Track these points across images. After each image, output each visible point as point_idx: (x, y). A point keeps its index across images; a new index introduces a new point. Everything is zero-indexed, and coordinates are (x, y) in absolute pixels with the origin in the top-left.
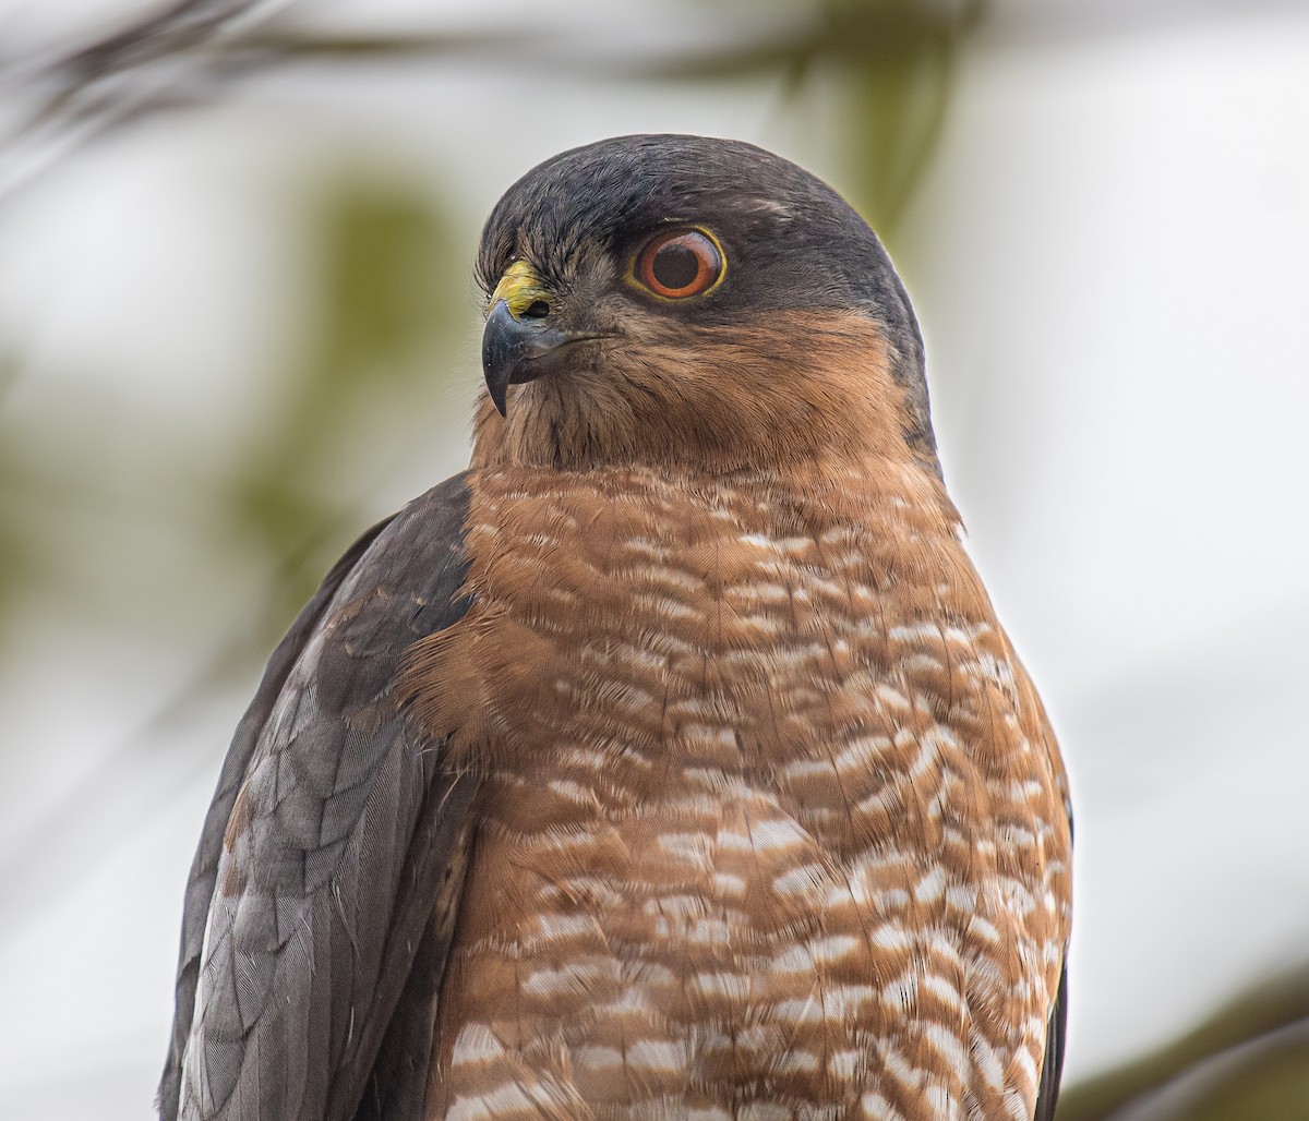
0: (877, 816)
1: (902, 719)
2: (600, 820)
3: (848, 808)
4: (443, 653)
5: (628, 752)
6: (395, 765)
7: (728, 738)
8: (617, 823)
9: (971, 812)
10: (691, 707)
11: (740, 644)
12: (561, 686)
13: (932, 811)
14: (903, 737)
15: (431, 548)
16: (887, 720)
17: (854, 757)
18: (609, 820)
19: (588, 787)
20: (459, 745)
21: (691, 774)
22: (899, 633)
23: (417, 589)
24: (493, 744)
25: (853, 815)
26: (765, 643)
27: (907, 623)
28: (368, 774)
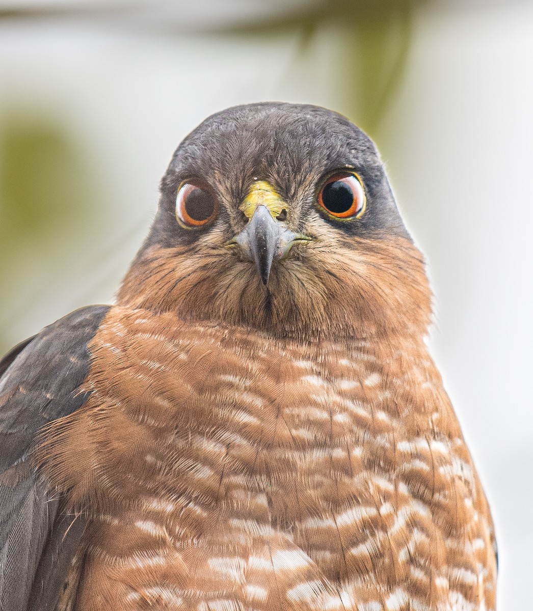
0: (363, 559)
1: (386, 497)
2: (169, 548)
3: (343, 551)
4: (66, 433)
5: (191, 505)
6: (29, 510)
7: (262, 500)
8: (180, 550)
9: (431, 559)
10: (239, 479)
12: (149, 458)
13: (402, 556)
14: (386, 509)
15: (57, 358)
16: (377, 497)
17: (350, 517)
18: (175, 547)
19: (162, 525)
20: (75, 496)
21: (235, 522)
23: (47, 388)
24: (99, 495)
25: (347, 556)
27: (409, 440)
28: (9, 515)
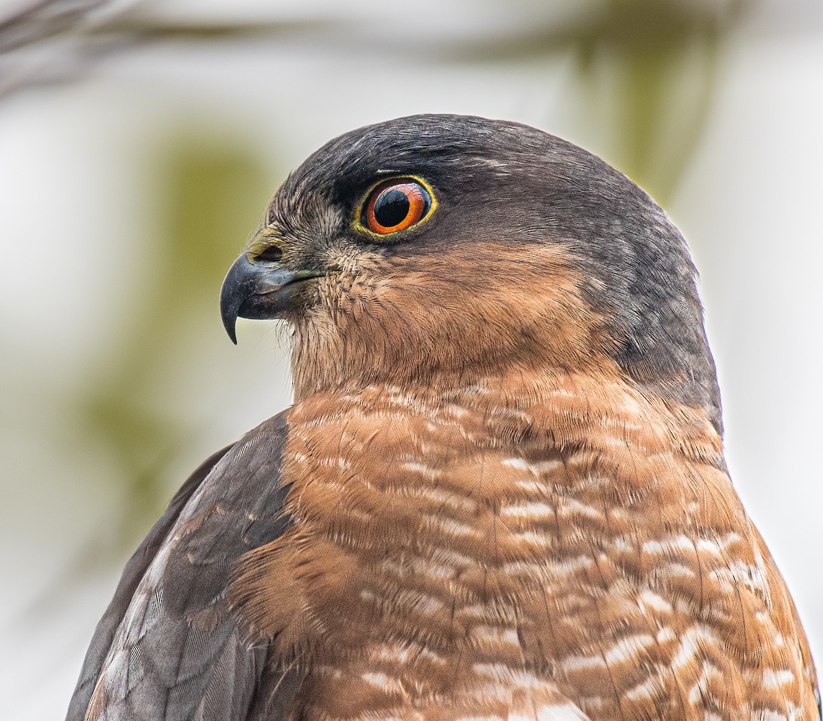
0: (643, 704)
1: (663, 620)
2: (407, 707)
3: (617, 697)
4: (269, 563)
5: (425, 651)
6: (231, 659)
7: (511, 637)
8: (421, 709)
9: (730, 699)
10: (477, 611)
11: (513, 558)
12: (366, 595)
13: (693, 697)
14: (665, 635)
15: (262, 470)
16: (650, 619)
17: (622, 652)
18: (415, 707)
19: (396, 679)
20: (284, 644)
21: (480, 668)
22: (651, 548)
23: (249, 505)
24: (313, 644)
25: (622, 702)
26: (535, 556)
28: (206, 667)
